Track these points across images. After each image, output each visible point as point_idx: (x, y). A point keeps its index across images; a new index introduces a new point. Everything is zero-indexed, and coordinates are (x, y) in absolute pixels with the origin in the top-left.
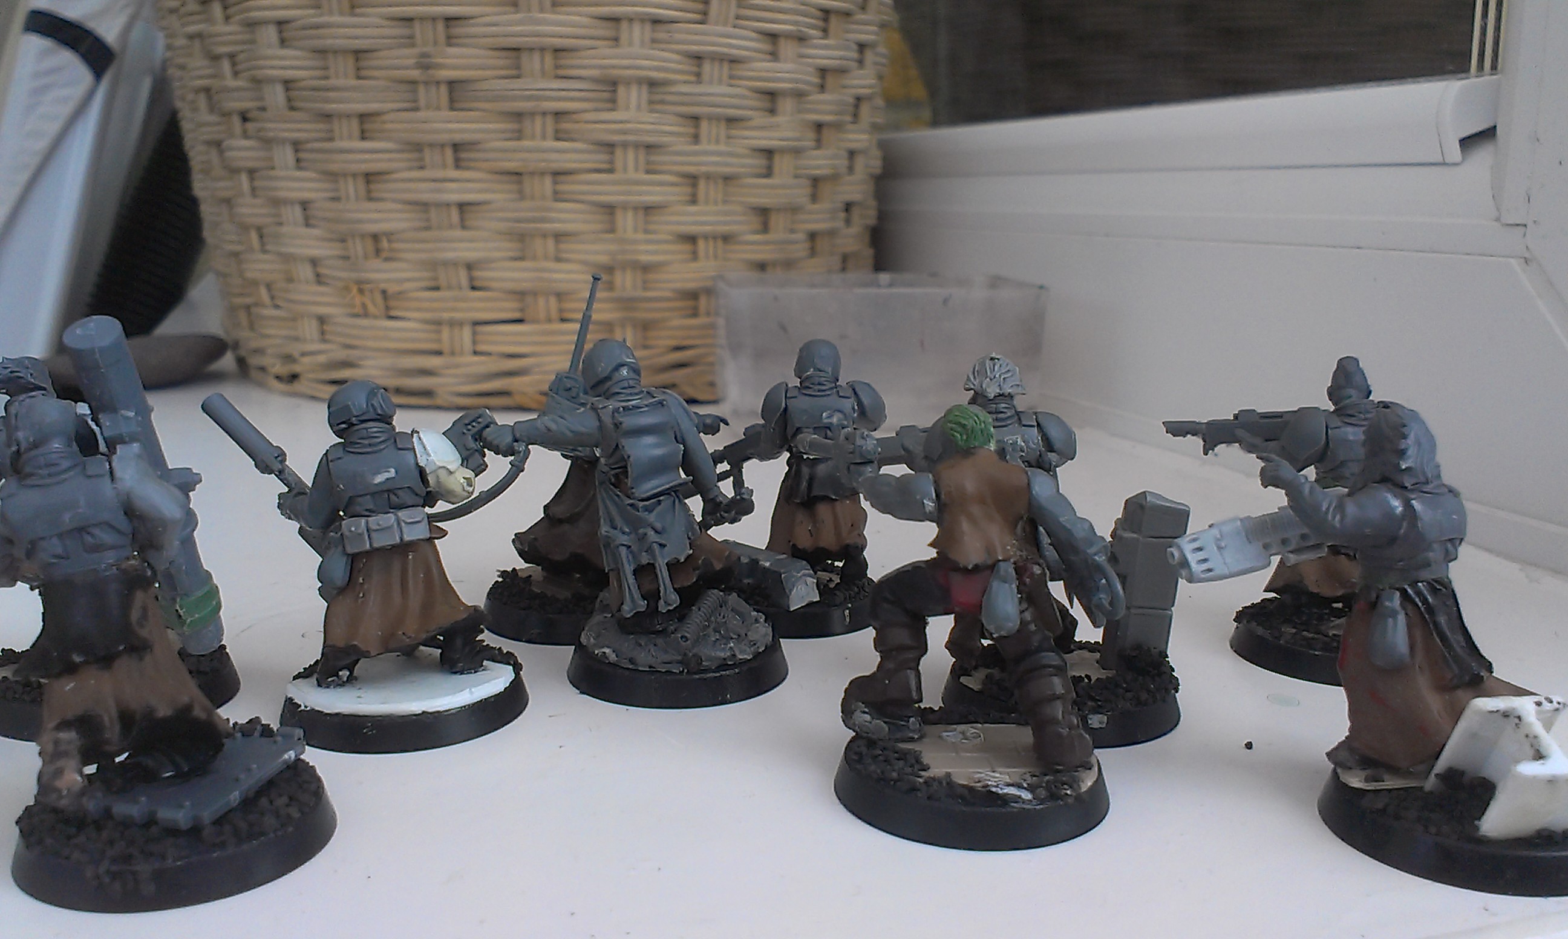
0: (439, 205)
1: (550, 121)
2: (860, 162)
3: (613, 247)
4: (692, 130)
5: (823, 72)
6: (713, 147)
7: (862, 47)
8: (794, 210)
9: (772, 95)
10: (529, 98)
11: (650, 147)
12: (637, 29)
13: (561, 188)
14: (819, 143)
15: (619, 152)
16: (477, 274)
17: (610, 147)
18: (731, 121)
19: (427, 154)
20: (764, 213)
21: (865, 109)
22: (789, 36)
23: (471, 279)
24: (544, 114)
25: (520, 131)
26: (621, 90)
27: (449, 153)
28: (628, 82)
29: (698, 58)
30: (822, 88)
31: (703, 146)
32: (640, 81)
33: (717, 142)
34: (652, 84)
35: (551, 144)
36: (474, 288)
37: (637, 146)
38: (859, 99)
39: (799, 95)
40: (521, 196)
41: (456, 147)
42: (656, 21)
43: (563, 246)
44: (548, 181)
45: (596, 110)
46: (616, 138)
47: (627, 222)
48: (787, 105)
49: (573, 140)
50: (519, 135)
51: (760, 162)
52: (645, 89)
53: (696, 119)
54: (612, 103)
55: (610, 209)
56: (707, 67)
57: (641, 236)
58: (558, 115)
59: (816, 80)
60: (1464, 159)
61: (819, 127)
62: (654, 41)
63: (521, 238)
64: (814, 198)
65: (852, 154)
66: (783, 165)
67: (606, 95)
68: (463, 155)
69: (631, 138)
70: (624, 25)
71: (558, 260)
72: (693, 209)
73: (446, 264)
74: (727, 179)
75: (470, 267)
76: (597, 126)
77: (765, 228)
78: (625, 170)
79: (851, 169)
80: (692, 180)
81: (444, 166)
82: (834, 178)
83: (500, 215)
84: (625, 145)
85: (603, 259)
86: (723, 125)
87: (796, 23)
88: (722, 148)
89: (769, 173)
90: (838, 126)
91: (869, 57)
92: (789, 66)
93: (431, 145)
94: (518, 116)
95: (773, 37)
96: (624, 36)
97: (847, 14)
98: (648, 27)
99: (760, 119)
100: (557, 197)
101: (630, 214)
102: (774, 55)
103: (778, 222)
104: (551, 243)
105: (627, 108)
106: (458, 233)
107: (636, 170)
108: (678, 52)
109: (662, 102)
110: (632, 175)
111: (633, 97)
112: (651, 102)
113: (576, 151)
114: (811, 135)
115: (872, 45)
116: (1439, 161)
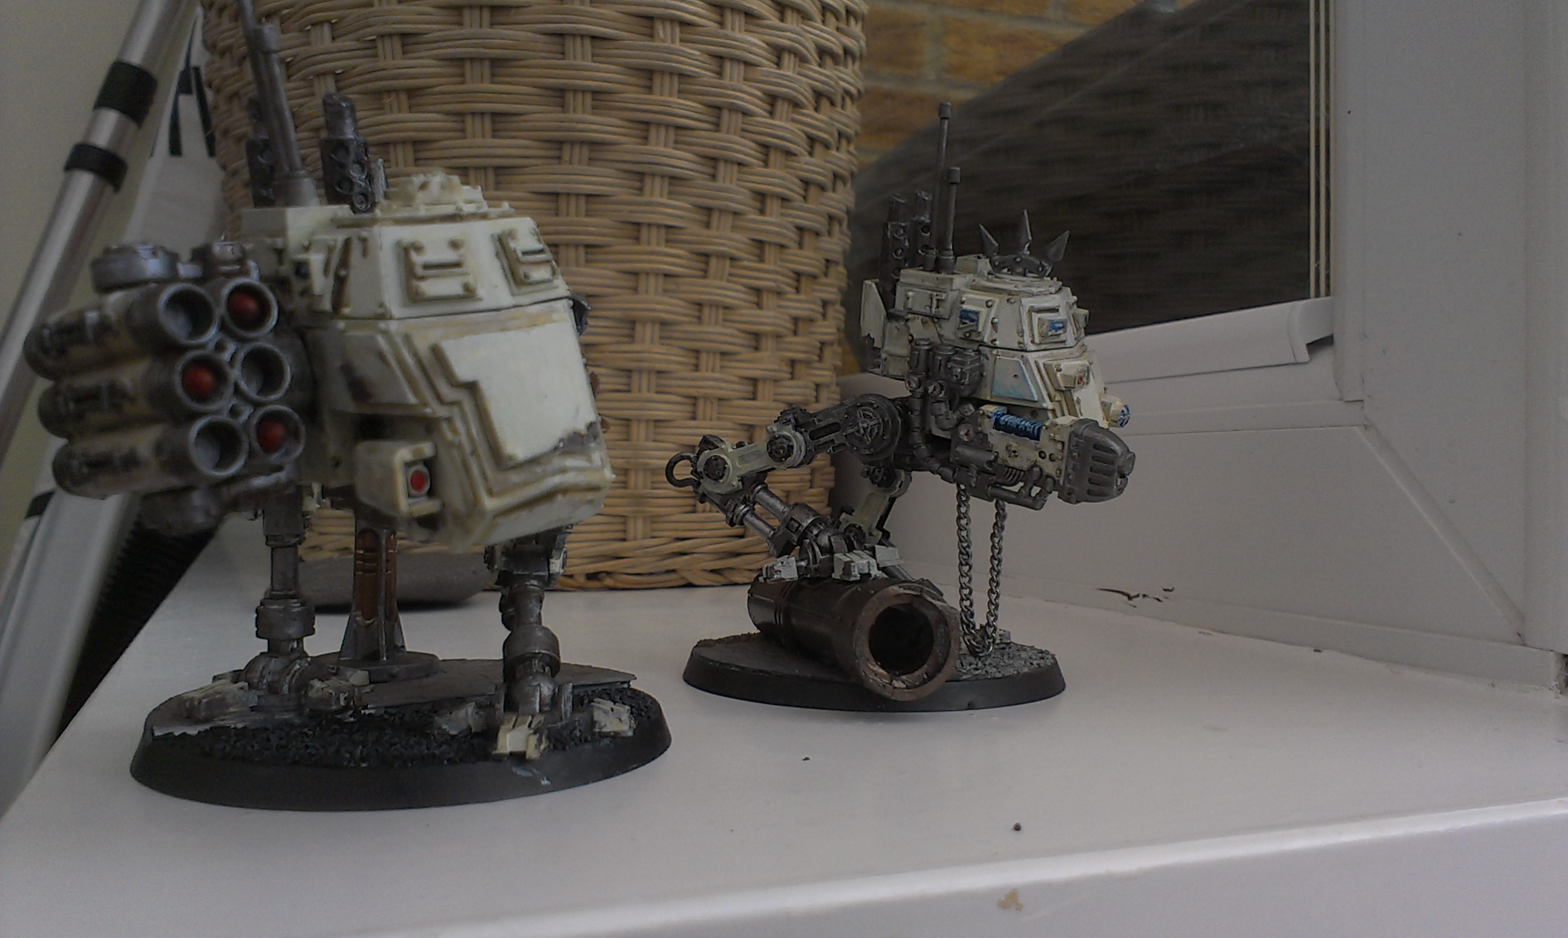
4: (693, 361)
5: (796, 320)
6: (710, 374)
7: (825, 304)
9: (757, 336)
11: (660, 373)
12: (652, 280)
14: (793, 376)
15: (635, 377)
17: (629, 372)
18: (725, 354)
21: (828, 352)
22: (770, 290)
26: (639, 328)
28: (644, 322)
29: (700, 305)
30: (795, 333)
31: (702, 373)
32: (654, 321)
33: (713, 371)
34: (663, 323)
37: (650, 372)
38: (823, 344)
39: (778, 336)
42: (667, 275)
45: (618, 343)
46: (633, 365)
47: (640, 432)
48: (768, 344)
51: (747, 388)
52: (657, 327)
53: (697, 352)
54: (631, 337)
56: (706, 311)
59: (790, 326)
60: (1311, 360)
61: (793, 363)
62: (665, 291)
65: (818, 386)
66: (764, 390)
67: (626, 332)
69: (646, 365)
70: (643, 277)
72: (693, 423)
74: (721, 400)
76: (617, 355)
78: (640, 390)
80: (693, 400)
84: (640, 371)
86: (718, 356)
87: (775, 281)
88: (717, 375)
89: (754, 397)
90: (807, 363)
91: (831, 312)
92: (771, 313)
95: (758, 291)
96: (642, 286)
97: (814, 277)
98: (661, 279)
99: (746, 354)
101: (643, 426)
102: (759, 305)
105: (643, 341)
107: (649, 391)
108: (683, 300)
109: (670, 338)
110: (645, 394)
111: (647, 333)
112: (662, 338)
114: (786, 369)
115: (833, 303)
116: (1293, 361)
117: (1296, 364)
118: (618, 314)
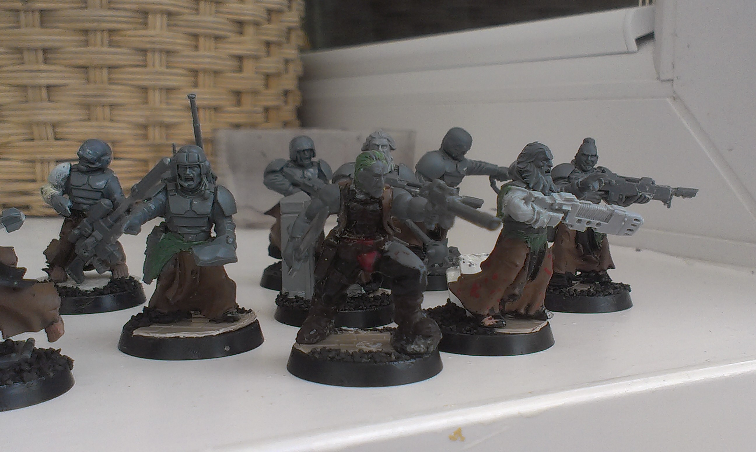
0: (34, 87)
1: (106, 34)
2: (292, 67)
3: (147, 113)
4: (194, 43)
5: (269, 11)
6: (207, 53)
8: (255, 93)
9: (241, 24)
10: (93, 21)
11: (169, 52)
13: (113, 76)
14: (268, 54)
15: (150, 55)
16: (58, 130)
17: (144, 51)
18: (217, 38)
19: (26, 54)
20: (238, 94)
21: (293, 35)
23: (55, 133)
24: (103, 31)
25: (87, 41)
26: (151, 18)
27: (40, 54)
28: (155, 13)
30: (269, 21)
31: (201, 52)
32: (162, 12)
33: (210, 50)
34: (170, 14)
35: (106, 49)
36: (56, 139)
37: (161, 51)
38: (289, 29)
39: (257, 24)
40: (88, 80)
41: (45, 51)
43: (115, 112)
44: (105, 71)
45: (135, 29)
46: (148, 46)
47: (155, 97)
48: (250, 30)
49: (119, 47)
50: (86, 43)
51: (234, 63)
52: (165, 18)
53: (196, 36)
54: (145, 24)
55: (145, 90)
56: (202, 5)
57: (164, 106)
58: (111, 31)
59: (265, 16)
60: (639, 50)
61: (268, 44)
63: (88, 106)
64: (267, 86)
65: (287, 61)
66: (249, 66)
67: (141, 20)
68: (49, 56)
69: (157, 46)
71: (112, 121)
73: (39, 124)
74: (216, 73)
75: (54, 125)
76: (134, 39)
77: (239, 103)
78: (154, 66)
79: (286, 70)
80: (195, 73)
81: (37, 62)
82: (278, 75)
83: (74, 93)
84: (154, 51)
85: (141, 120)
86: (213, 40)
88: (213, 54)
89: (240, 70)
90: (279, 44)
91: (294, 5)
92: (250, 7)
93: (29, 49)
94: (86, 32)
99: (234, 37)
100: (111, 81)
101: (157, 93)
103: (247, 100)
104: (107, 110)
105: (155, 28)
106: (46, 104)
107: (161, 66)
109: (175, 25)
110: (158, 68)
111: (158, 22)
112: (169, 25)
113: (123, 54)
114: (263, 49)
116: (625, 49)
117: (628, 53)
118: (134, 7)
